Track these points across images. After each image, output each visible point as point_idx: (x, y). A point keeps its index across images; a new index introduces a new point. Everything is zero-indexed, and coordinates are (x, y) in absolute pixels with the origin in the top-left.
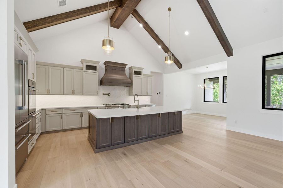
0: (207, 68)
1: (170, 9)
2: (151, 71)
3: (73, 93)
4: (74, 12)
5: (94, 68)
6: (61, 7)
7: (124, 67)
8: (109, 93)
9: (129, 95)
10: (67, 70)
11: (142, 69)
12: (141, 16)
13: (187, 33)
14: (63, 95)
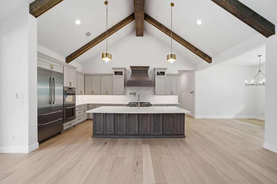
0: (260, 56)
1: (172, 5)
2: (179, 70)
3: (107, 94)
4: (99, 36)
5: (121, 73)
6: (89, 37)
7: (147, 69)
8: (135, 93)
9: (154, 95)
10: (103, 77)
11: (166, 69)
12: (154, 20)
13: (199, 22)
14: (101, 95)
